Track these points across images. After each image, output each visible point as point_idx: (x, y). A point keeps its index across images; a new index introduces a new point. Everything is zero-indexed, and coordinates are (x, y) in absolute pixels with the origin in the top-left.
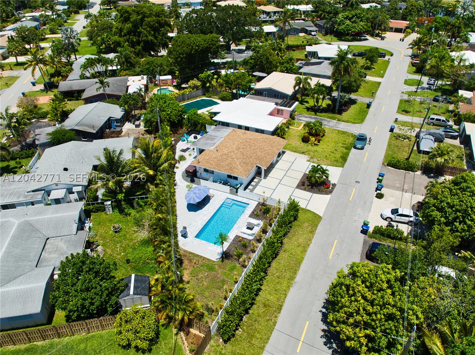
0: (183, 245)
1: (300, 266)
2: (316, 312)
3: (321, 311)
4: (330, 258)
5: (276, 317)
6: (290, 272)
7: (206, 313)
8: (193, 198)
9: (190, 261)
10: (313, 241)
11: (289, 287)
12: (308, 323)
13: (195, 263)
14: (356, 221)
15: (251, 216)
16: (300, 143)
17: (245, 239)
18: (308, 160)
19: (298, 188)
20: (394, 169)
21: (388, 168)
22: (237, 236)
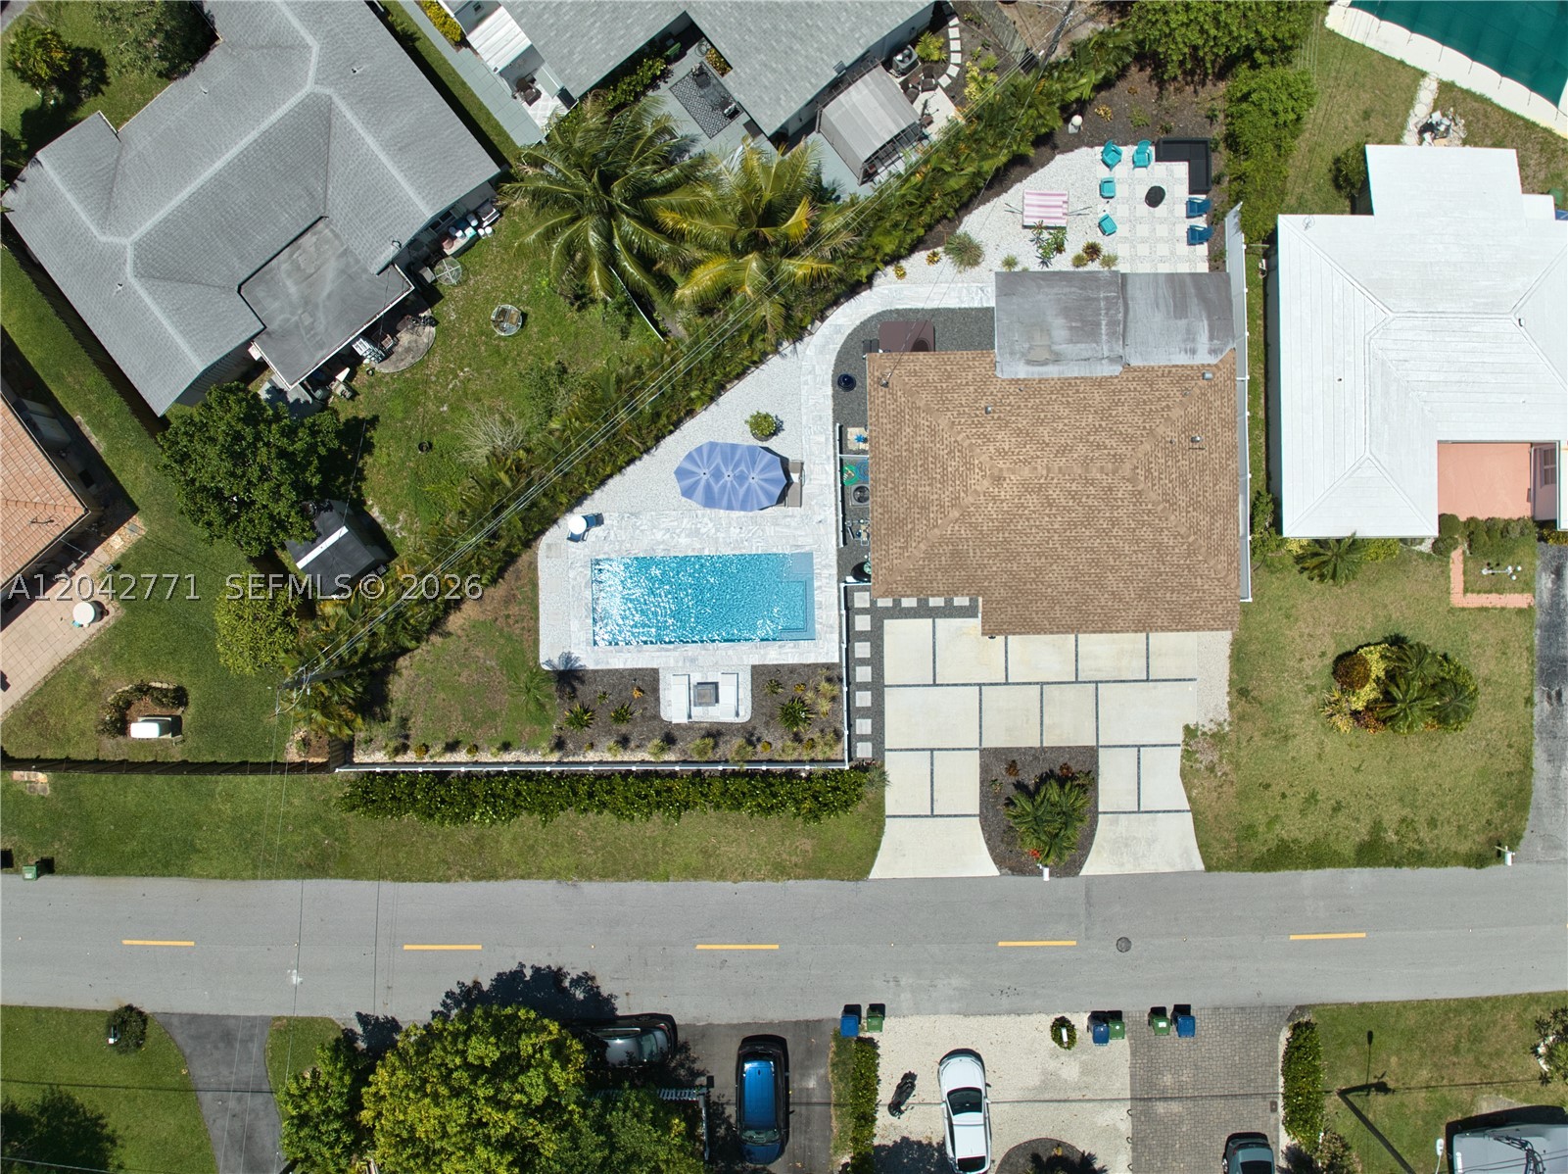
0: (549, 546)
1: (633, 879)
2: (514, 957)
3: (522, 966)
4: (699, 947)
5: (461, 876)
6: (603, 862)
7: (393, 723)
8: (697, 483)
9: (509, 600)
10: (743, 885)
11: (553, 874)
12: (479, 947)
13: (508, 616)
14: (892, 984)
15: (757, 671)
16: (1323, 654)
17: (658, 699)
18: (1197, 729)
19: (990, 757)
20: (1281, 1053)
21: (1280, 1030)
22: (654, 673)
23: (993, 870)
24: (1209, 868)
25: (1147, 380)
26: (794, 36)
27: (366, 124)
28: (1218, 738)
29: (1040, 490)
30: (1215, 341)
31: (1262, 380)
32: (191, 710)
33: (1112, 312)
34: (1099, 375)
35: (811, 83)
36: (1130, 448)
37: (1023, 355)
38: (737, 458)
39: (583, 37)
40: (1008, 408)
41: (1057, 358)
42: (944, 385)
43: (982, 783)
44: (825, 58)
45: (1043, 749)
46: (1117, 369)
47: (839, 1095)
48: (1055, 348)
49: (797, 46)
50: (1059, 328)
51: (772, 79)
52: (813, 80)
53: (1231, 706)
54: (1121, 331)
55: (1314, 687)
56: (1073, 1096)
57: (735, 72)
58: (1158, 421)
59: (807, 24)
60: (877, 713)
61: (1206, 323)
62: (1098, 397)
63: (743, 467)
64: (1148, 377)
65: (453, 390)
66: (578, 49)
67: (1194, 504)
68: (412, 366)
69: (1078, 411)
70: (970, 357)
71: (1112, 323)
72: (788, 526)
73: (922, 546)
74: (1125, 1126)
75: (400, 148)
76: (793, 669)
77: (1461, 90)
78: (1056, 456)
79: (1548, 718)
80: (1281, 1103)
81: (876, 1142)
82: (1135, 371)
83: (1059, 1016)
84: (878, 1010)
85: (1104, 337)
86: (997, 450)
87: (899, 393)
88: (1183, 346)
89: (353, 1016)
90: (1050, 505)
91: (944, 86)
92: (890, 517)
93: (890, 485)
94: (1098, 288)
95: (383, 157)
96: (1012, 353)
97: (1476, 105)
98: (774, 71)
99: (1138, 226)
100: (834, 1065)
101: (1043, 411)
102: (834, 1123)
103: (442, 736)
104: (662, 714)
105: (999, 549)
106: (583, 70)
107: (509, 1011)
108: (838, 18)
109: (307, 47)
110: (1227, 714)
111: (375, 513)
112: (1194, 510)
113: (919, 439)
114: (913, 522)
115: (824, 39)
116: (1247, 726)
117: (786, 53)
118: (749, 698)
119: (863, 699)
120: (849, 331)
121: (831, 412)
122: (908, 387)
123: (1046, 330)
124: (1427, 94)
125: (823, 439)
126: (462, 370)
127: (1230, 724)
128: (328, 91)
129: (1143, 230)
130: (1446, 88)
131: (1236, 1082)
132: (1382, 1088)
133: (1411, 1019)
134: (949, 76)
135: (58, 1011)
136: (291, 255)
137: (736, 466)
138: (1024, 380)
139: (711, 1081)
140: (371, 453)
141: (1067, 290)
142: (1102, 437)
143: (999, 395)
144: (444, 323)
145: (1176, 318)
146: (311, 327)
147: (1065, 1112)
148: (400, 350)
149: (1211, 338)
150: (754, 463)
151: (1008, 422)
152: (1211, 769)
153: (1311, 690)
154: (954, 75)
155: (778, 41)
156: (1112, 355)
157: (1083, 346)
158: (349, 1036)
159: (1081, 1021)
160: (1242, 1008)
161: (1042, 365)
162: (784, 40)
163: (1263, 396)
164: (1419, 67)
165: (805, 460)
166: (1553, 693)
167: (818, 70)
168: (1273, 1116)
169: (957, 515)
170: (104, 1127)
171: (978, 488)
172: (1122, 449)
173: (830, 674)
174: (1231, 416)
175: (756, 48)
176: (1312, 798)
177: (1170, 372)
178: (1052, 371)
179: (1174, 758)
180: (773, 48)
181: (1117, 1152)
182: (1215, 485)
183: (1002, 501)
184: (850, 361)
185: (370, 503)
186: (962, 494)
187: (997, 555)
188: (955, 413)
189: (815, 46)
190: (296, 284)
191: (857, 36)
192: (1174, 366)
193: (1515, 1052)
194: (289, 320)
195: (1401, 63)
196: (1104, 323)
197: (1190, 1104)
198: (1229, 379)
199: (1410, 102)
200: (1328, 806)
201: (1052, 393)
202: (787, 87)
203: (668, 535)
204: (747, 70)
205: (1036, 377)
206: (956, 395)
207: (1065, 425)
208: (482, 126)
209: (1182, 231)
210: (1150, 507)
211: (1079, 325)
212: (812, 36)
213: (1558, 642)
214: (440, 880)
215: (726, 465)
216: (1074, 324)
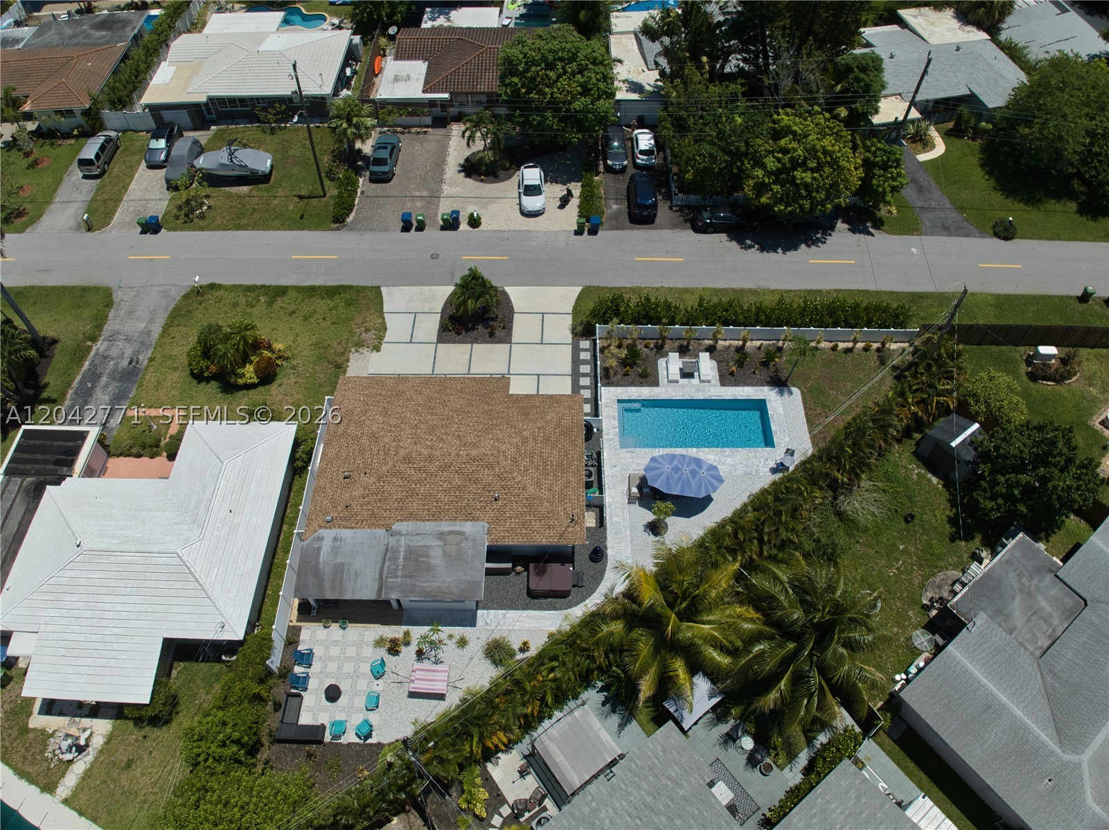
3: (784, 255)
4: (682, 259)
12: (812, 262)
14: (570, 243)
15: (655, 383)
16: (280, 385)
17: (719, 371)
18: (372, 350)
19: (507, 339)
20: (353, 214)
21: (352, 221)
22: (723, 383)
23: (507, 289)
24: (378, 288)
25: (375, 517)
26: (652, 810)
27: (1026, 728)
28: (360, 344)
29: (465, 444)
30: (317, 546)
31: (278, 550)
32: (1023, 372)
33: (393, 567)
34: (410, 523)
35: (635, 763)
36: (397, 468)
37: (466, 539)
38: (680, 484)
39: (850, 814)
40: (482, 499)
41: (441, 536)
42: (528, 517)
43: (511, 327)
44: (622, 786)
45: (472, 343)
46: (396, 527)
47: (599, 202)
48: (441, 543)
49: (649, 799)
50: (436, 557)
51: (671, 771)
52: (634, 766)
53: (348, 360)
54: (389, 553)
55: (291, 368)
56: (472, 199)
57: (704, 781)
58: (373, 487)
59: (641, 820)
60: (576, 362)
61: (321, 560)
62: (414, 506)
63: (676, 476)
64: (375, 520)
65: (899, 560)
66: (852, 802)
67: (356, 438)
68: (934, 575)
69: (430, 496)
70: (507, 540)
71: (394, 559)
72: (637, 464)
73: (549, 418)
74: (445, 187)
75: (990, 709)
76: (632, 384)
77: (37, 785)
78: (451, 463)
79: (143, 351)
80: (359, 194)
81: (580, 184)
82: (382, 525)
83: (476, 229)
84: (578, 232)
85: (402, 549)
86: (493, 469)
87: (562, 513)
88: (343, 543)
89: (876, 236)
90: (458, 436)
91: (506, 805)
92: (570, 438)
93: (570, 456)
94: (401, 585)
95: (1003, 698)
96: (474, 540)
97: (30, 769)
98: (669, 778)
99: (352, 671)
100: (603, 212)
101: (456, 496)
102: (603, 192)
103: (855, 356)
104: (715, 363)
105: (496, 416)
106: (844, 783)
107: (790, 209)
108: (611, 822)
109: (1098, 803)
110: (351, 356)
111: (934, 480)
112: (357, 435)
113: (549, 482)
114: (555, 433)
115: (625, 804)
116: (340, 349)
117: (659, 794)
118: (659, 370)
119: (586, 369)
120: (594, 595)
121: (608, 537)
122: (555, 517)
123: (446, 555)
124: (70, 781)
125: (614, 519)
126: (895, 573)
127: (350, 351)
128: (1068, 757)
129: (348, 668)
130: (49, 788)
131: (381, 202)
132: (301, 197)
133: (277, 223)
134: (500, 815)
135: (1047, 239)
136: (1054, 630)
137: (680, 477)
138: (467, 521)
139: (671, 208)
140: (949, 517)
141: (426, 585)
142: (416, 476)
143: (487, 508)
144: (917, 608)
145: (344, 564)
146: (1020, 575)
147: (477, 193)
148: (946, 587)
149: (319, 549)
150: (668, 479)
151: (483, 489)
152: (367, 330)
153: (294, 368)
154: (496, 816)
155: (666, 805)
156: (398, 537)
157: (419, 544)
158: (876, 227)
159: (464, 226)
160: (371, 230)
161: (452, 531)
162: (661, 807)
163: (281, 539)
164: (67, 808)
165: (627, 506)
166: (134, 364)
167: (629, 775)
168: (364, 189)
169: (524, 433)
170: (1003, 194)
171: (509, 446)
172: (403, 467)
173: (609, 382)
174: (316, 495)
175: (687, 801)
176: (306, 318)
177: (357, 524)
178: (445, 527)
179: (388, 337)
180: (671, 799)
181: (451, 179)
182: (339, 451)
183: (492, 439)
184: (593, 573)
185: (940, 486)
186: (520, 444)
187: (498, 413)
188: (522, 496)
189: (632, 798)
190: (1042, 608)
191: (594, 804)
192: (353, 528)
193: (221, 208)
194: (1040, 581)
195: (81, 814)
196: (401, 560)
197: (408, 195)
198: (312, 520)
199: (88, 774)
200: (298, 313)
201: (448, 510)
202: (656, 762)
203: (723, 460)
204: (693, 780)
205: (458, 523)
206: (520, 510)
207: (441, 486)
208: (924, 776)
209: (316, 665)
210: (389, 434)
211: (421, 559)
212: (636, 808)
213: (120, 390)
214: (840, 290)
215: (687, 478)
216: (425, 559)
